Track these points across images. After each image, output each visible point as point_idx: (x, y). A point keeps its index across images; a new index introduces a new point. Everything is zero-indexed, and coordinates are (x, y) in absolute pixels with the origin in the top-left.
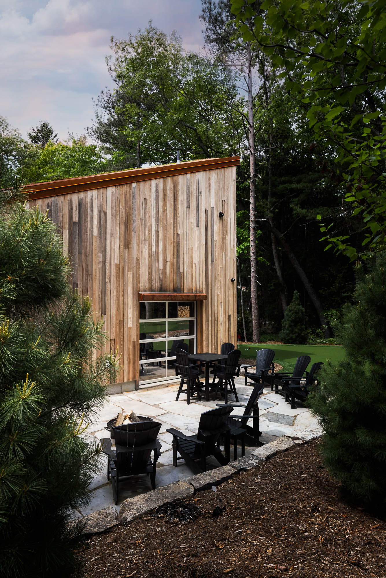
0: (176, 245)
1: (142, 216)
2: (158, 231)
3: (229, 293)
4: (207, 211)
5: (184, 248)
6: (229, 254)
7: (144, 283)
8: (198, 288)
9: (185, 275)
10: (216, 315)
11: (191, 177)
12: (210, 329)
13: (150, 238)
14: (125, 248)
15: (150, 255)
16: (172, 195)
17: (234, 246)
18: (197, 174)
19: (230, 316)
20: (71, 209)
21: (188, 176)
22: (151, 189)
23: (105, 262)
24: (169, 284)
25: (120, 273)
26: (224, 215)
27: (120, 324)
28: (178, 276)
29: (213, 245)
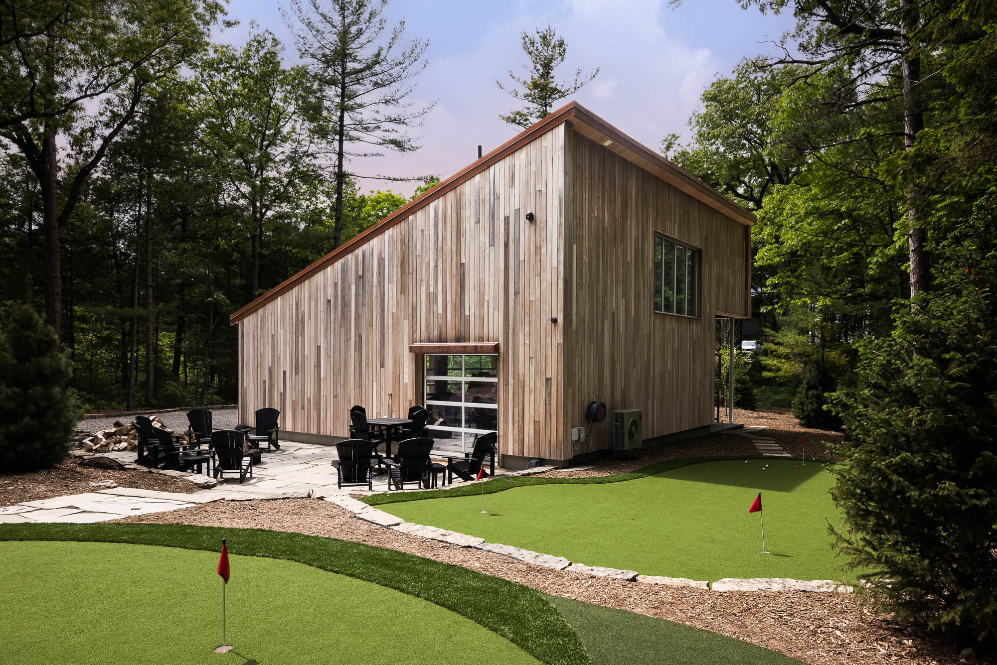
0: (459, 279)
1: (419, 253)
2: (436, 266)
3: (549, 340)
4: (507, 219)
5: (471, 281)
6: (549, 277)
7: (421, 331)
8: (491, 335)
9: (472, 318)
10: (521, 378)
11: (482, 178)
12: (511, 396)
13: (428, 276)
14: (401, 293)
15: (428, 299)
16: (454, 215)
17: (558, 262)
18: (492, 169)
19: (548, 380)
20: (357, 264)
21: (478, 177)
22: (429, 215)
23: (383, 311)
24: (450, 332)
25: (396, 325)
26: (538, 216)
27: (397, 378)
28: (462, 321)
29: (517, 268)
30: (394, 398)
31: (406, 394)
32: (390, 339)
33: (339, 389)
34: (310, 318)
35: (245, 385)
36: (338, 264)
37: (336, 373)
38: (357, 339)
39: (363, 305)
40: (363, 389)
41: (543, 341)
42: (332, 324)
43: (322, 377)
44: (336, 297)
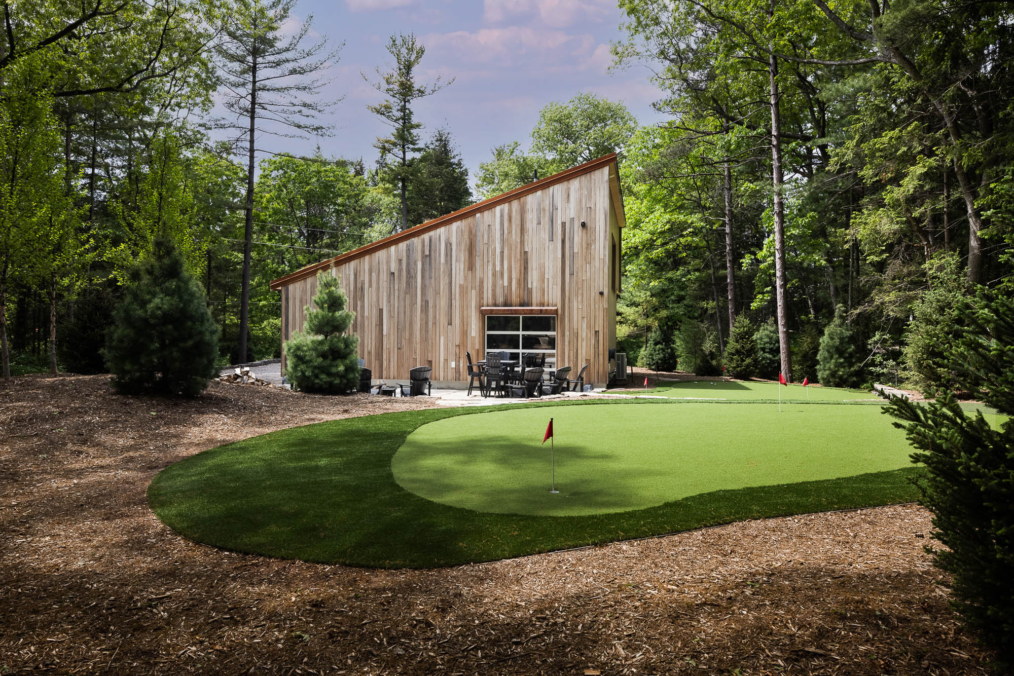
0: (523, 262)
1: (486, 241)
2: (502, 252)
3: (597, 306)
4: (564, 224)
5: (533, 264)
6: (597, 265)
7: (488, 298)
8: (551, 302)
9: (534, 290)
10: (575, 331)
11: (542, 193)
12: (567, 343)
13: (494, 259)
14: (469, 270)
15: (494, 275)
16: (519, 217)
17: (604, 255)
18: (551, 188)
19: (597, 332)
20: (423, 246)
21: (539, 193)
22: (495, 215)
23: (451, 283)
24: (515, 299)
25: (464, 291)
26: (588, 224)
27: (464, 333)
28: (526, 292)
29: (572, 257)
30: (461, 347)
31: (473, 344)
32: (458, 303)
33: (404, 343)
34: (370, 286)
36: (403, 245)
37: (399, 330)
38: (424, 303)
39: (430, 278)
40: (430, 341)
41: (592, 306)
42: (396, 292)
43: (385, 334)
44: (400, 270)
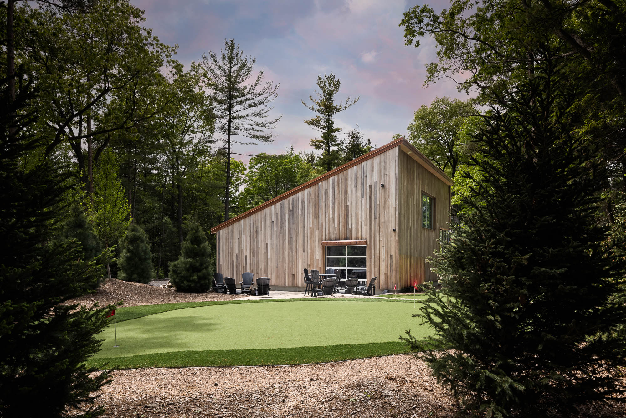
0: (346, 212)
1: (324, 200)
2: (334, 206)
3: (391, 239)
4: (370, 186)
5: (352, 213)
6: (391, 211)
7: (326, 235)
8: (363, 236)
9: (353, 230)
10: (378, 255)
11: (357, 167)
12: (373, 263)
13: (329, 210)
14: (315, 218)
15: (329, 220)
16: (343, 183)
17: (396, 205)
18: (363, 164)
19: (391, 256)
20: (289, 204)
21: (355, 167)
22: (329, 183)
23: (304, 226)
24: (341, 235)
25: (312, 231)
26: (386, 185)
27: (313, 257)
28: (348, 230)
29: (375, 207)
30: (311, 266)
31: (318, 264)
32: (309, 239)
33: (279, 264)
34: (261, 230)
35: (221, 263)
36: (278, 205)
37: (277, 256)
38: (290, 239)
39: (293, 224)
40: (293, 263)
41: (389, 239)
42: (275, 233)
43: (269, 258)
44: (277, 220)
